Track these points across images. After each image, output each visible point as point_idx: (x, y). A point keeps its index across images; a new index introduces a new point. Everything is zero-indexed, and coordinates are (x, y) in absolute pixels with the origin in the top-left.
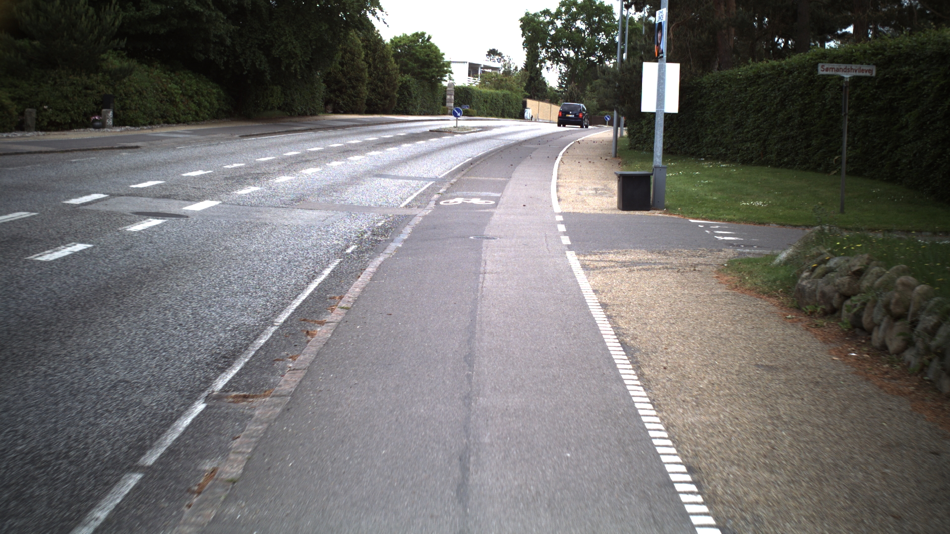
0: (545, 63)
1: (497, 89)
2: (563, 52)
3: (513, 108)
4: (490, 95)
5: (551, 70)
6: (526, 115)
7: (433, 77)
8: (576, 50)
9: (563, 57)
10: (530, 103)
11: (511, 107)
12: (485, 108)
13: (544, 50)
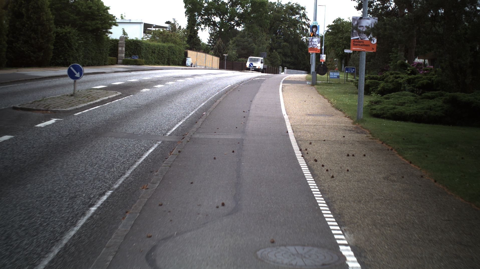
0: (200, 26)
1: (164, 42)
2: (213, 18)
3: (176, 57)
4: (157, 47)
5: (204, 30)
6: (187, 62)
7: (98, 29)
8: (222, 17)
9: (213, 21)
10: (190, 53)
11: (175, 56)
12: (153, 58)
13: (200, 17)
